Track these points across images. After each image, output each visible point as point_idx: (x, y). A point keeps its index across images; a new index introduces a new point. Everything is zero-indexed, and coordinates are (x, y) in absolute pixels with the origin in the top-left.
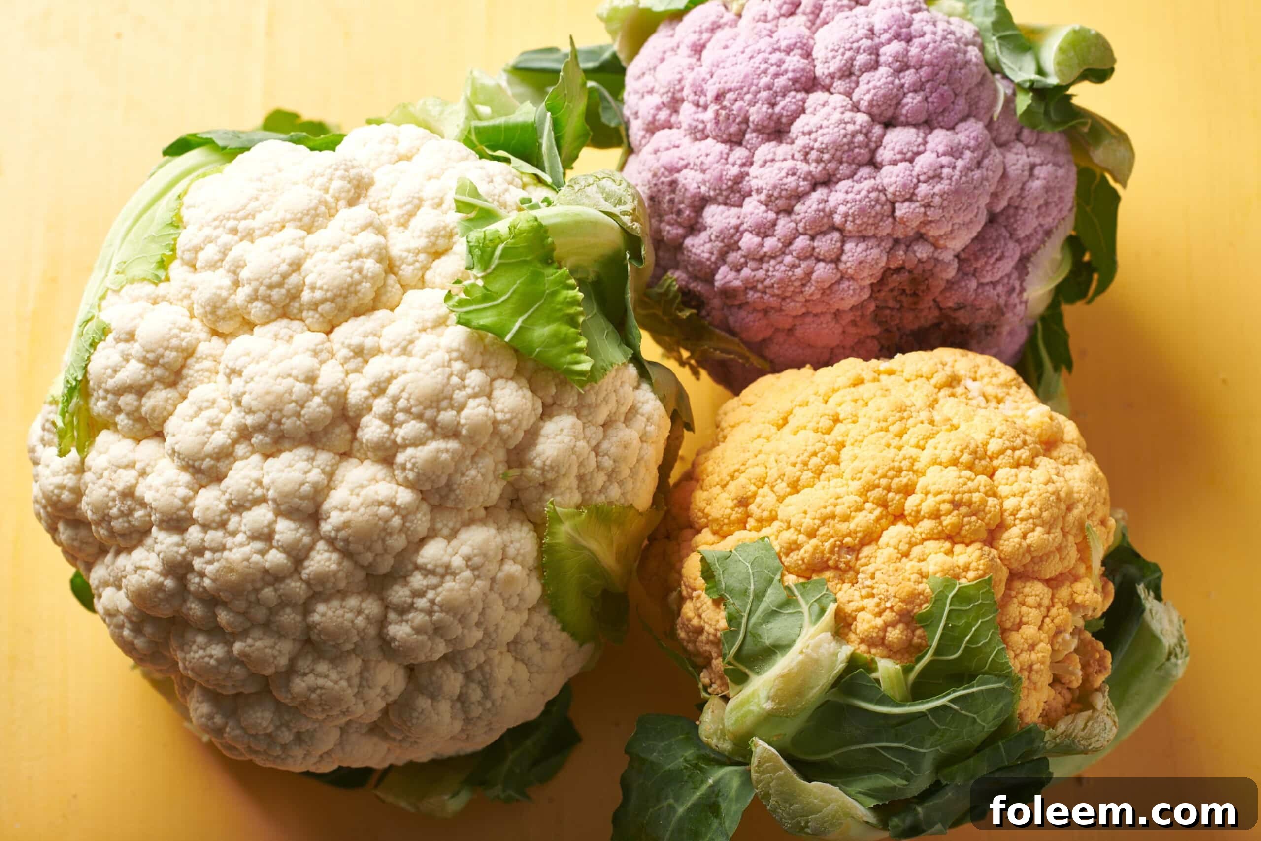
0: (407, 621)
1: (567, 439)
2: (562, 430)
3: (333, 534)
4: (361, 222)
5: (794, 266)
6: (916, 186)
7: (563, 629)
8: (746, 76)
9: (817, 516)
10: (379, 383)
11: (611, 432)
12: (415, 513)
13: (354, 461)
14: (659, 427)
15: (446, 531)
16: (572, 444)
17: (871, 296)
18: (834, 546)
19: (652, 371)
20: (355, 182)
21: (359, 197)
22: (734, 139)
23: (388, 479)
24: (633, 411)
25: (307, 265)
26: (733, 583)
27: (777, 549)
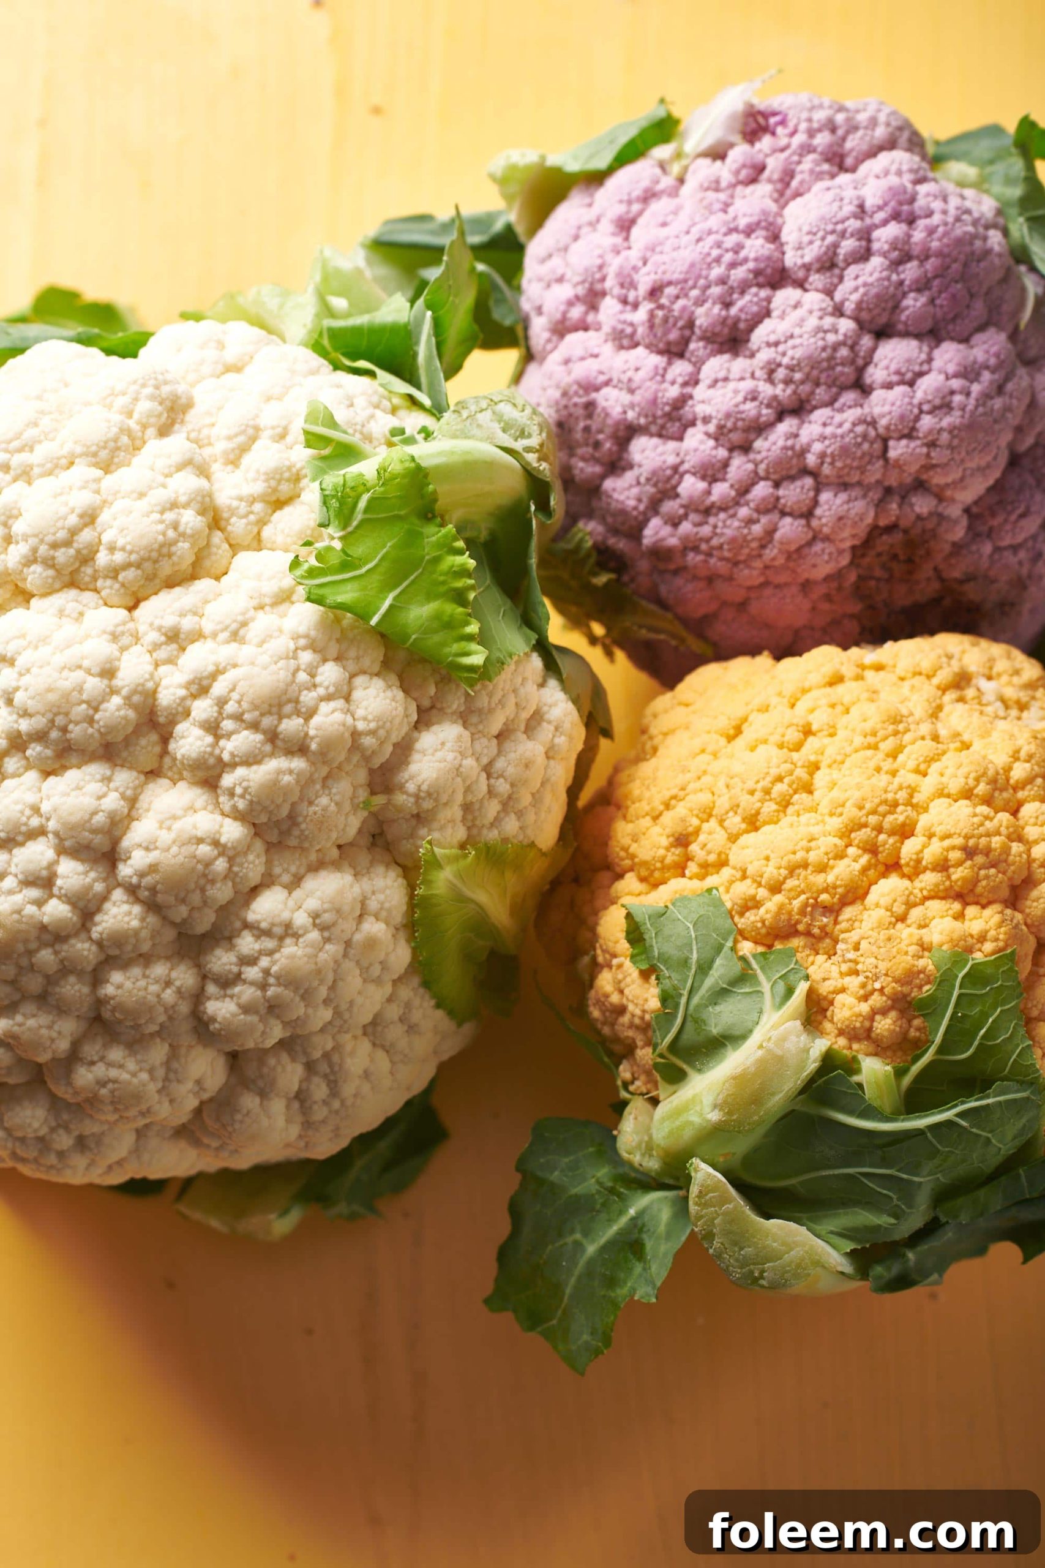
0: (232, 997)
1: (450, 756)
2: (443, 744)
3: (135, 880)
4: (177, 458)
5: (750, 522)
6: (917, 419)
7: (438, 1006)
8: (692, 265)
9: (784, 863)
10: (201, 679)
11: (508, 745)
12: (246, 854)
13: (164, 782)
14: (571, 738)
15: (286, 878)
16: (457, 762)
17: (852, 563)
18: (806, 905)
19: (560, 660)
20: (168, 403)
21: (173, 424)
22: (674, 349)
23: (210, 807)
24: (536, 719)
25: (104, 517)
26: (670, 949)
27: (729, 905)
